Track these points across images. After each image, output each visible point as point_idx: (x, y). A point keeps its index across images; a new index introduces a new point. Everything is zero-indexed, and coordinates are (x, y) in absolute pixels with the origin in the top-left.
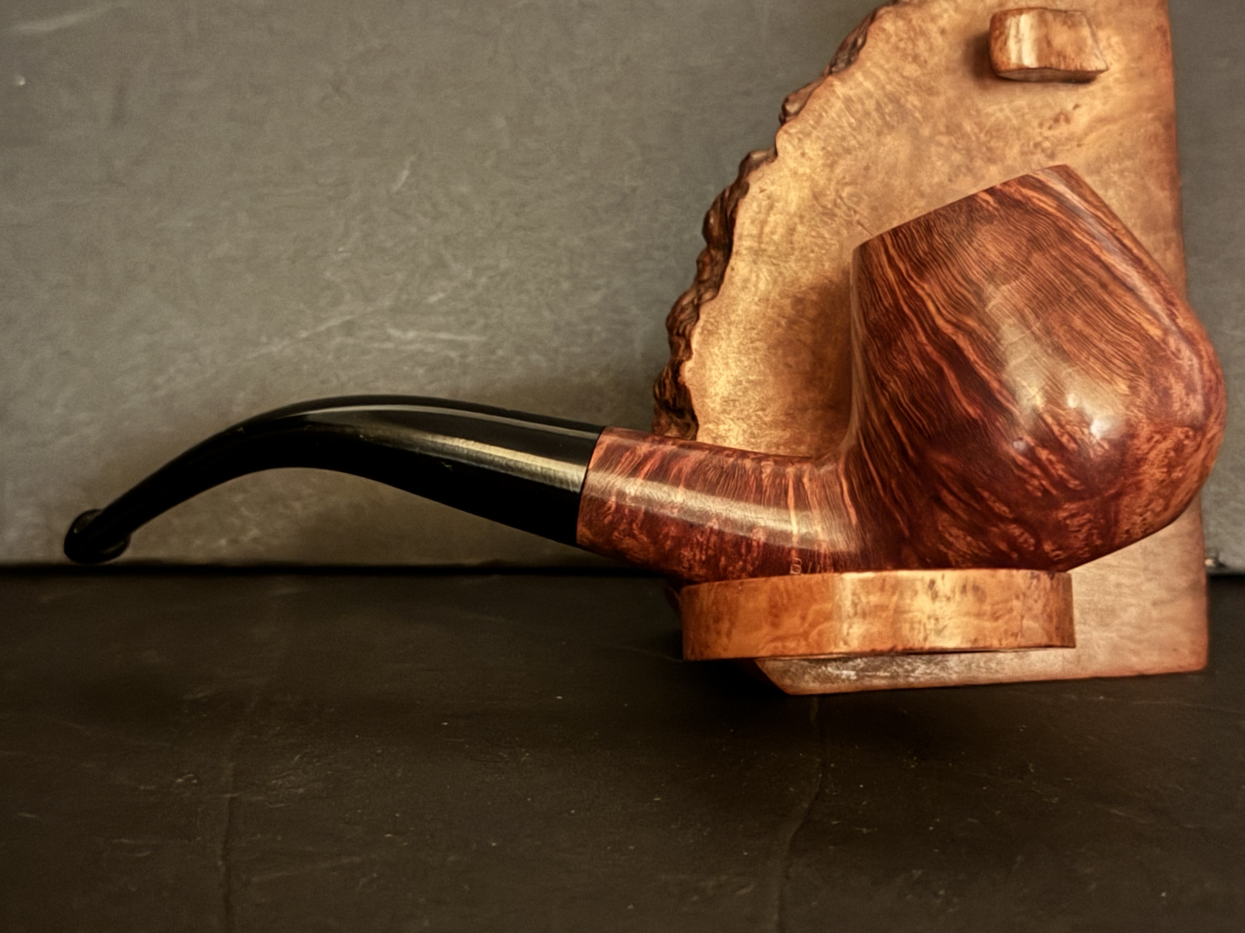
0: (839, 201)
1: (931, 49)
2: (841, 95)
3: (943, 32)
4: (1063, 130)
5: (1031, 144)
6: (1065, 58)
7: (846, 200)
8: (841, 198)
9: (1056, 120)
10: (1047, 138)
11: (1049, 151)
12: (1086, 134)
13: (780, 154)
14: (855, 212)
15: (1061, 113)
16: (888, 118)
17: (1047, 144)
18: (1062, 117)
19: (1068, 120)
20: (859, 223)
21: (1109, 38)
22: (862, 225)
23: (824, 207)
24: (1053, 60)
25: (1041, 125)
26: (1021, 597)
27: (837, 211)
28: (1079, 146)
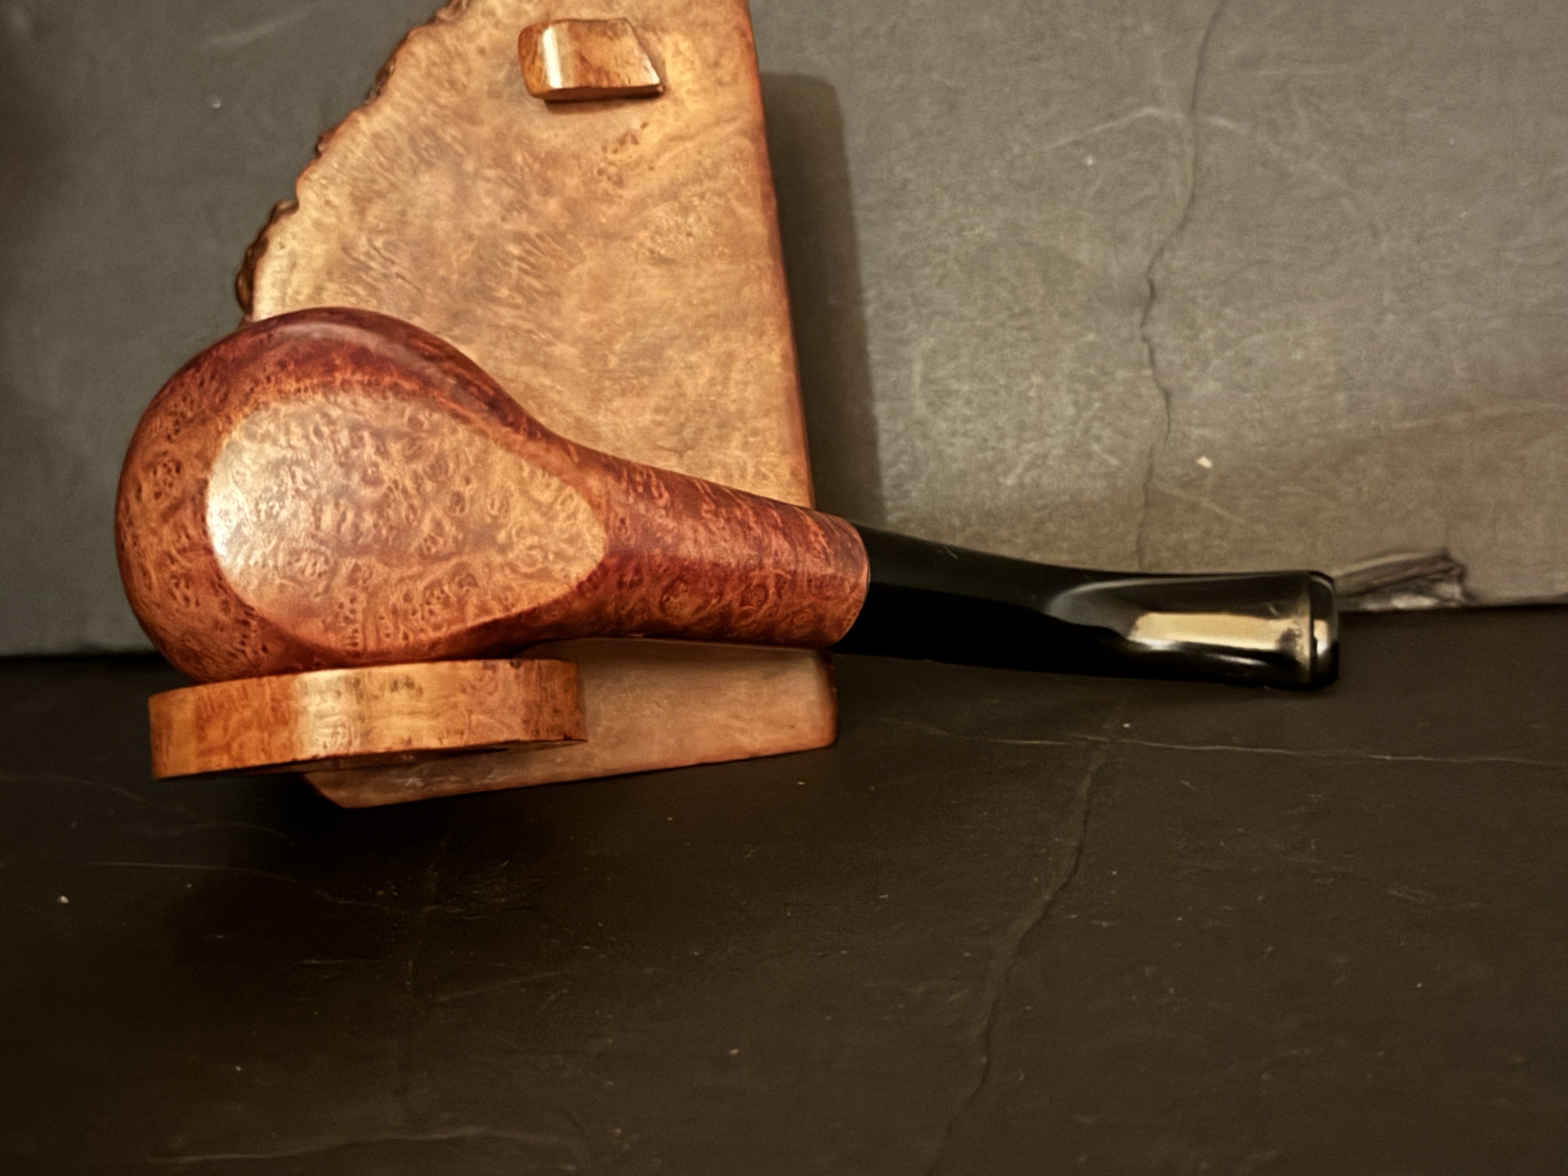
0: (373, 252)
1: (468, 72)
2: (367, 132)
3: (482, 51)
4: (631, 152)
5: (595, 171)
6: (607, 74)
7: (383, 252)
8: (375, 249)
9: (622, 142)
10: (612, 163)
11: (615, 178)
12: (658, 155)
13: (301, 204)
14: (393, 262)
15: (626, 135)
16: (425, 154)
17: (612, 170)
18: (629, 138)
19: (635, 142)
20: (398, 275)
21: (676, 45)
22: (403, 278)
23: (356, 260)
24: (592, 79)
25: (604, 149)
26: (469, 690)
27: (373, 264)
28: (651, 169)
